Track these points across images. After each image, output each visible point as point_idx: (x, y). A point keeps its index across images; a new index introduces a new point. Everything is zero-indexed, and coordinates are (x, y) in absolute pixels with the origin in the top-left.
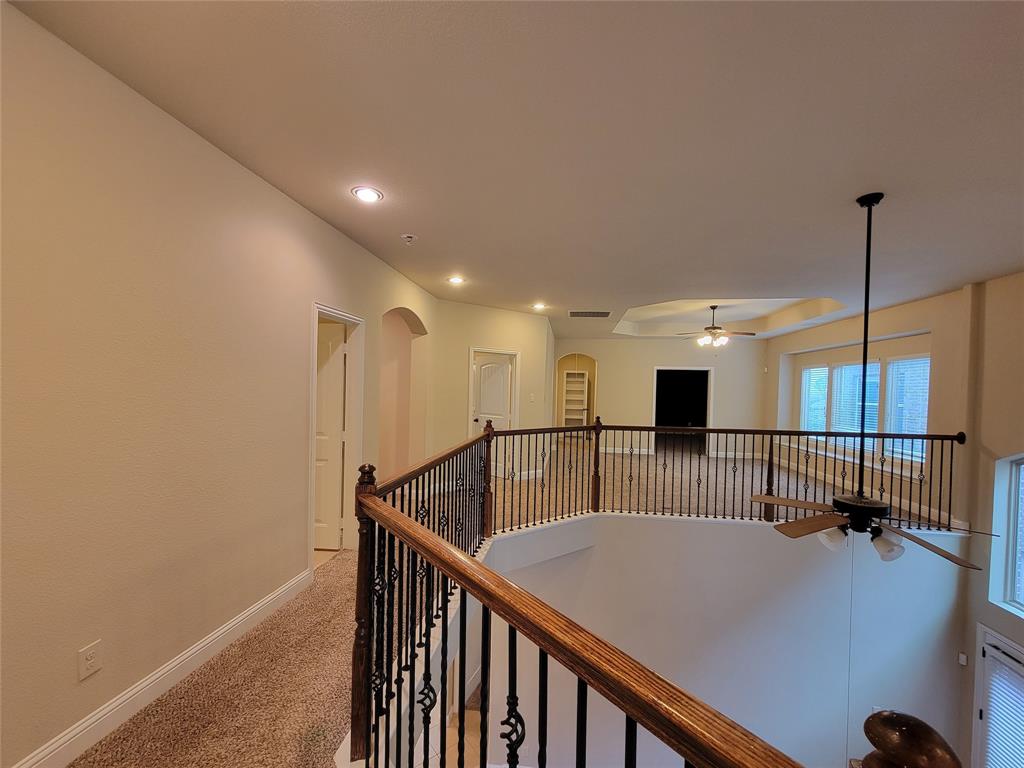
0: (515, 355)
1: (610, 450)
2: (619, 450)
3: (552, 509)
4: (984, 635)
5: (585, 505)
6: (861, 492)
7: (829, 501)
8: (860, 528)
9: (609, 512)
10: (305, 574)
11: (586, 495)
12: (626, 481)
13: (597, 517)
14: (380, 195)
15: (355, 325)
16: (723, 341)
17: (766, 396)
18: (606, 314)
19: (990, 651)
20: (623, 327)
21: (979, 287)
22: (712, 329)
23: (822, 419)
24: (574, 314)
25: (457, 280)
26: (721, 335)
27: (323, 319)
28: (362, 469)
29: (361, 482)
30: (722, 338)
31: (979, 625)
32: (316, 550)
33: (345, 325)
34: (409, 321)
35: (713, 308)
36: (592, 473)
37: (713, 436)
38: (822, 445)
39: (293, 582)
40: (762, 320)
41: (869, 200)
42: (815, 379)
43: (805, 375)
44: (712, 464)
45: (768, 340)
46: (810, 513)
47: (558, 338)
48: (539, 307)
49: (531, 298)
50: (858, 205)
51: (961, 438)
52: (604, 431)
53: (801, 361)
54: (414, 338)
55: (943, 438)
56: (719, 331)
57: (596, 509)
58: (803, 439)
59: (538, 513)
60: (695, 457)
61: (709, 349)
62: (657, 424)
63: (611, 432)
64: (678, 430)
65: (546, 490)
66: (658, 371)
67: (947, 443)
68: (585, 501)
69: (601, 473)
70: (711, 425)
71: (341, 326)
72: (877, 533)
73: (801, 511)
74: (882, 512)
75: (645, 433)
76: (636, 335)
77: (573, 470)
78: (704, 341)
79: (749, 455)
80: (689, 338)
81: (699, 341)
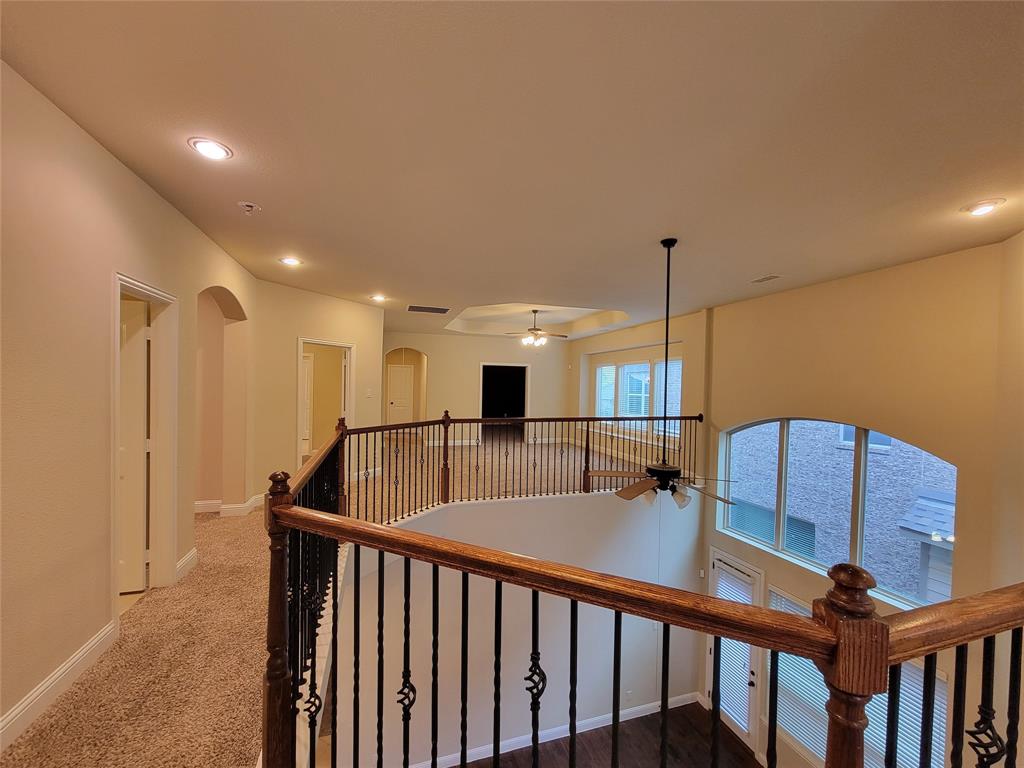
0: (350, 348)
1: (458, 443)
2: (466, 443)
3: (406, 505)
4: (714, 553)
5: (436, 497)
6: (664, 461)
7: (644, 471)
8: (663, 487)
9: (457, 501)
10: (108, 629)
11: (436, 489)
12: (473, 470)
13: (447, 508)
14: (229, 151)
15: (164, 305)
16: (543, 341)
17: (570, 390)
18: (444, 311)
19: (717, 563)
20: (455, 324)
21: (710, 310)
22: (534, 330)
23: (611, 407)
24: (412, 308)
25: (292, 262)
26: (541, 336)
27: (127, 295)
28: (273, 478)
29: (273, 492)
30: (542, 339)
31: (711, 548)
32: (121, 594)
33: (148, 302)
34: (224, 304)
35: (535, 312)
36: (441, 466)
37: (531, 424)
38: (609, 428)
39: (93, 641)
40: (569, 325)
41: (669, 243)
42: (606, 375)
43: (599, 371)
44: (531, 449)
45: (571, 341)
46: (637, 480)
47: (388, 331)
48: (379, 298)
49: (370, 289)
50: (662, 246)
51: (700, 418)
52: (452, 425)
53: (596, 360)
54: (227, 324)
55: (691, 418)
56: (539, 332)
57: (446, 501)
58: (597, 423)
59: (392, 511)
60: (518, 444)
61: (531, 348)
62: (483, 416)
63: (458, 425)
64: (497, 421)
65: (400, 487)
66: (485, 367)
67: (693, 421)
68: (436, 493)
69: (450, 466)
70: (528, 414)
71: (141, 305)
72: (674, 490)
73: (632, 480)
74: (676, 474)
75: (474, 425)
76: (465, 332)
77: (425, 464)
78: (528, 340)
79: (565, 440)
80: (514, 338)
81: (523, 340)
